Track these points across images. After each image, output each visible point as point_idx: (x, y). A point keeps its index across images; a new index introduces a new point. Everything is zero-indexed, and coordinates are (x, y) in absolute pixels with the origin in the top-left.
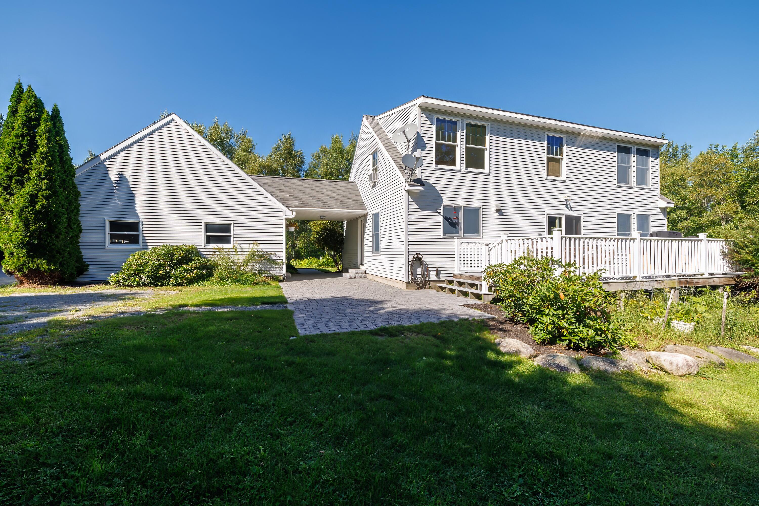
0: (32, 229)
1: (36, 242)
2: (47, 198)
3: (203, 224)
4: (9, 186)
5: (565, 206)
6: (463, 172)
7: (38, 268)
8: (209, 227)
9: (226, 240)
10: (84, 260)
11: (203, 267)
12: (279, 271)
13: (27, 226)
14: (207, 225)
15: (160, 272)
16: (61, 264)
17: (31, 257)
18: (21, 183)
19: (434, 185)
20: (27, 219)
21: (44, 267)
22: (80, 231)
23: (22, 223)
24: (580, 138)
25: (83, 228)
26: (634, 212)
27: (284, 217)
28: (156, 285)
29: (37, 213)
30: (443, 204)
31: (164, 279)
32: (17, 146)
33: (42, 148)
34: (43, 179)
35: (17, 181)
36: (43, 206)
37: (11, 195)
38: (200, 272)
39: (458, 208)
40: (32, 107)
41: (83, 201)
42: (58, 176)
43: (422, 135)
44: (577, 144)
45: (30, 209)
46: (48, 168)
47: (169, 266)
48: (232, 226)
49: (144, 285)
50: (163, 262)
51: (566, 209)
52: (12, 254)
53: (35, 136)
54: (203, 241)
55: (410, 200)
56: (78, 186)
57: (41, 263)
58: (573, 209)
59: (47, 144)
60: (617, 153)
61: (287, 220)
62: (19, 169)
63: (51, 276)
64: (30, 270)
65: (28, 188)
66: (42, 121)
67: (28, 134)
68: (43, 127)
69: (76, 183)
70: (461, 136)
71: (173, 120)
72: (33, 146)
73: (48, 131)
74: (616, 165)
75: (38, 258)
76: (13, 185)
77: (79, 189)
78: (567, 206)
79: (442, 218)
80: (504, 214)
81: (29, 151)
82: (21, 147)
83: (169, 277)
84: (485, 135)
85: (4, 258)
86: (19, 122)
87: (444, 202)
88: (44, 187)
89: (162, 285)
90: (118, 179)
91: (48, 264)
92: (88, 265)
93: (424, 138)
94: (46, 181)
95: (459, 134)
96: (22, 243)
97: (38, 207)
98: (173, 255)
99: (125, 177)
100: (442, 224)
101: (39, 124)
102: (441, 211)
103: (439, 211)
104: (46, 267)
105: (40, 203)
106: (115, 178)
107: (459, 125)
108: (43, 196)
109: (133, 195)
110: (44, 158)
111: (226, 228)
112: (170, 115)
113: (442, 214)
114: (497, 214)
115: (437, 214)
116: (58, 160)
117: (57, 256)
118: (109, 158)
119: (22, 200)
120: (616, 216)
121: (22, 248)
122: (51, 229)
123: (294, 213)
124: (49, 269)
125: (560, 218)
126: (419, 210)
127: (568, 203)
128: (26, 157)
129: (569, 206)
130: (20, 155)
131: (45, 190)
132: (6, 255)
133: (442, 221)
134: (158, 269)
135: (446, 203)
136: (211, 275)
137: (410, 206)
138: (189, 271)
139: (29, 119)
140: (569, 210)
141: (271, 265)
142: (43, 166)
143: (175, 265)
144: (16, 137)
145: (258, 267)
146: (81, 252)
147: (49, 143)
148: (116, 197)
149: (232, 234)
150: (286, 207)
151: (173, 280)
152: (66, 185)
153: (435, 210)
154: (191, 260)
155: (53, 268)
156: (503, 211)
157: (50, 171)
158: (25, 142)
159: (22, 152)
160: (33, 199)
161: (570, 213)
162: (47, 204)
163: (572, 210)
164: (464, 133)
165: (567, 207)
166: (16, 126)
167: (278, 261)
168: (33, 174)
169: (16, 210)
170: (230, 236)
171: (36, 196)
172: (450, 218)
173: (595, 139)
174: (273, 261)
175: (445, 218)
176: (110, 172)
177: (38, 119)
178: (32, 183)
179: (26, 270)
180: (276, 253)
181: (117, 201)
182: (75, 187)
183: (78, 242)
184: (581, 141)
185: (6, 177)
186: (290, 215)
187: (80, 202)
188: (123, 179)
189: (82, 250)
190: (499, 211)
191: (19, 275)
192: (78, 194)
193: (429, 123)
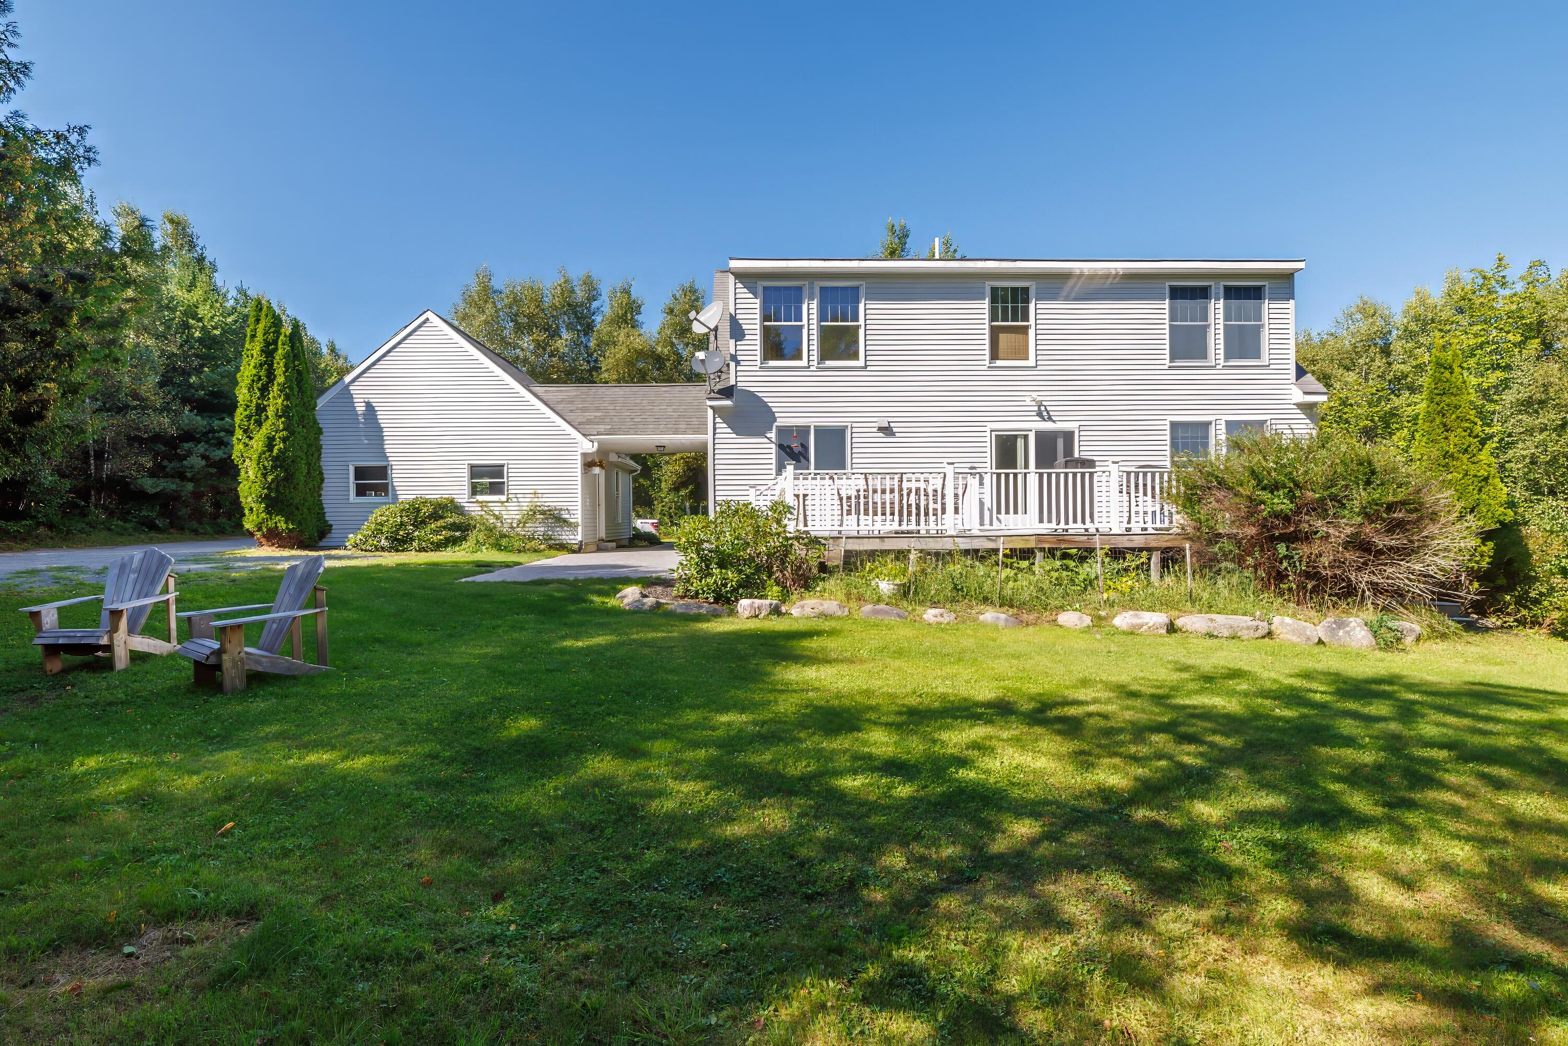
0: (270, 479)
1: (273, 495)
2: (284, 440)
3: (466, 466)
4: (249, 428)
5: (1034, 413)
6: (812, 368)
7: (276, 527)
8: (476, 471)
9: (496, 489)
10: (327, 518)
11: (454, 527)
12: (572, 537)
13: (265, 476)
14: (472, 467)
15: (401, 533)
16: (300, 523)
17: (269, 513)
18: (259, 424)
19: (760, 395)
20: (265, 468)
21: (282, 525)
22: (322, 480)
23: (260, 472)
24: (1071, 283)
25: (325, 476)
26: (1219, 417)
27: (581, 451)
28: (397, 551)
29: (275, 459)
30: (776, 424)
31: (405, 542)
32: (255, 379)
33: (281, 379)
34: (280, 417)
35: (256, 421)
36: (279, 450)
37: (251, 438)
38: (450, 533)
39: (805, 430)
40: (270, 327)
41: (325, 440)
42: (297, 411)
43: (738, 317)
44: (1064, 293)
45: (267, 454)
46: (285, 403)
47: (413, 525)
48: (505, 468)
49: (383, 549)
50: (405, 519)
51: (1037, 418)
52: (251, 509)
53: (273, 363)
54: (466, 492)
55: (718, 420)
56: (319, 421)
57: (279, 521)
58: (1054, 418)
59: (284, 373)
60: (1167, 301)
61: (584, 455)
62: (258, 406)
63: (290, 537)
64: (269, 530)
65: (265, 430)
66: (280, 343)
67: (265, 363)
68: (280, 351)
69: (317, 417)
70: (810, 310)
71: (428, 319)
72: (271, 376)
73: (286, 356)
74: (1167, 327)
75: (277, 515)
76: (252, 427)
77: (321, 426)
78: (1043, 414)
79: (773, 446)
80: (897, 435)
81: (268, 383)
82: (260, 379)
83: (412, 540)
84: (858, 302)
85: (244, 515)
86: (258, 348)
87: (778, 420)
88: (281, 427)
89: (403, 551)
90: (364, 409)
91: (286, 522)
92: (331, 526)
93: (741, 322)
94: (283, 419)
95: (805, 307)
96: (261, 496)
97: (275, 451)
98: (418, 510)
99: (371, 406)
100: (773, 456)
101: (276, 349)
102: (772, 435)
103: (768, 435)
104: (284, 526)
105: (277, 447)
106: (360, 408)
107: (806, 292)
108: (280, 438)
109: (381, 429)
110: (281, 391)
111: (497, 471)
112: (424, 312)
113: (773, 440)
114: (881, 435)
115: (766, 440)
116: (296, 389)
117: (296, 512)
118: (354, 380)
119: (261, 443)
120: (1168, 427)
121: (261, 503)
122: (289, 478)
123: (596, 444)
124: (287, 528)
125: (1026, 437)
126: (734, 436)
127: (1043, 408)
128: (264, 390)
129: (1045, 414)
130: (259, 389)
131: (283, 430)
132: (247, 512)
133: (773, 451)
134: (399, 529)
135: (780, 422)
136: (464, 538)
137: (718, 431)
138: (436, 532)
139: (268, 344)
140: (1045, 420)
141: (561, 527)
142: (280, 401)
143: (419, 524)
144: (255, 367)
145: (542, 529)
146: (323, 508)
147: (286, 371)
148: (362, 434)
149: (505, 480)
150: (584, 435)
151: (415, 544)
152: (306, 422)
153: (762, 434)
154: (442, 517)
155: (291, 527)
156: (895, 430)
157: (287, 406)
158: (263, 373)
159: (260, 385)
160: (270, 442)
161: (1048, 426)
162: (285, 448)
163: (1054, 421)
164: (814, 305)
165: (1040, 414)
166: (254, 353)
167: (572, 520)
168: (271, 412)
169: (255, 457)
170: (503, 483)
171: (273, 438)
172: (789, 447)
173: (1110, 281)
174: (565, 521)
175: (781, 447)
176: (355, 400)
177: (275, 342)
178: (269, 422)
179: (265, 530)
180: (570, 508)
181: (363, 438)
182: (315, 422)
183: (320, 495)
184: (1072, 288)
185: (246, 416)
186: (588, 446)
187: (321, 443)
188: (370, 408)
189: (325, 506)
190: (887, 431)
191: (259, 534)
192: (320, 431)
193: (751, 296)
